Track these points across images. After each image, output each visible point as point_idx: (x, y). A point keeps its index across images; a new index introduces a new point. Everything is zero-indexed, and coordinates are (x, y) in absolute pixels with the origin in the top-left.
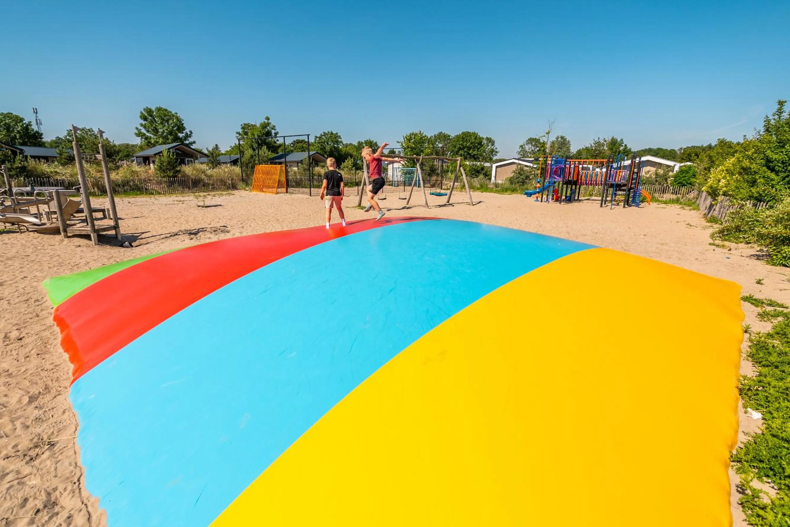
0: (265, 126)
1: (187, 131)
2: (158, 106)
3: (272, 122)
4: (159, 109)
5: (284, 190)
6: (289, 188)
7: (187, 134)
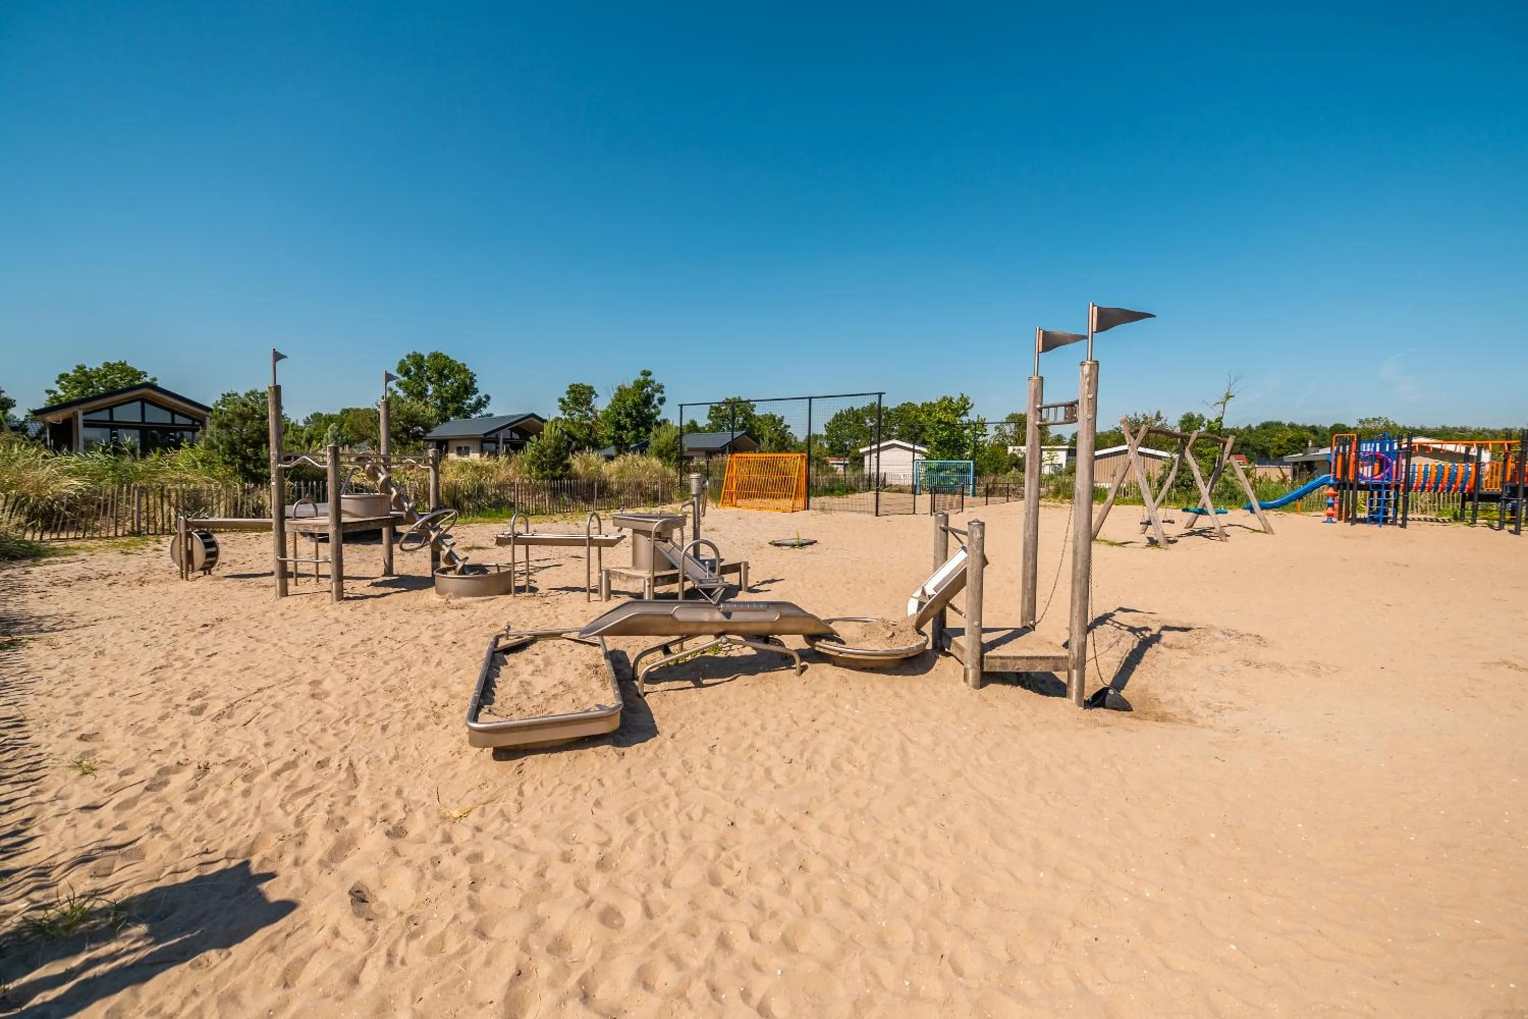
0: (640, 386)
1: (481, 394)
2: (434, 350)
3: (657, 378)
4: (436, 356)
5: (800, 502)
6: (812, 498)
7: (480, 400)
